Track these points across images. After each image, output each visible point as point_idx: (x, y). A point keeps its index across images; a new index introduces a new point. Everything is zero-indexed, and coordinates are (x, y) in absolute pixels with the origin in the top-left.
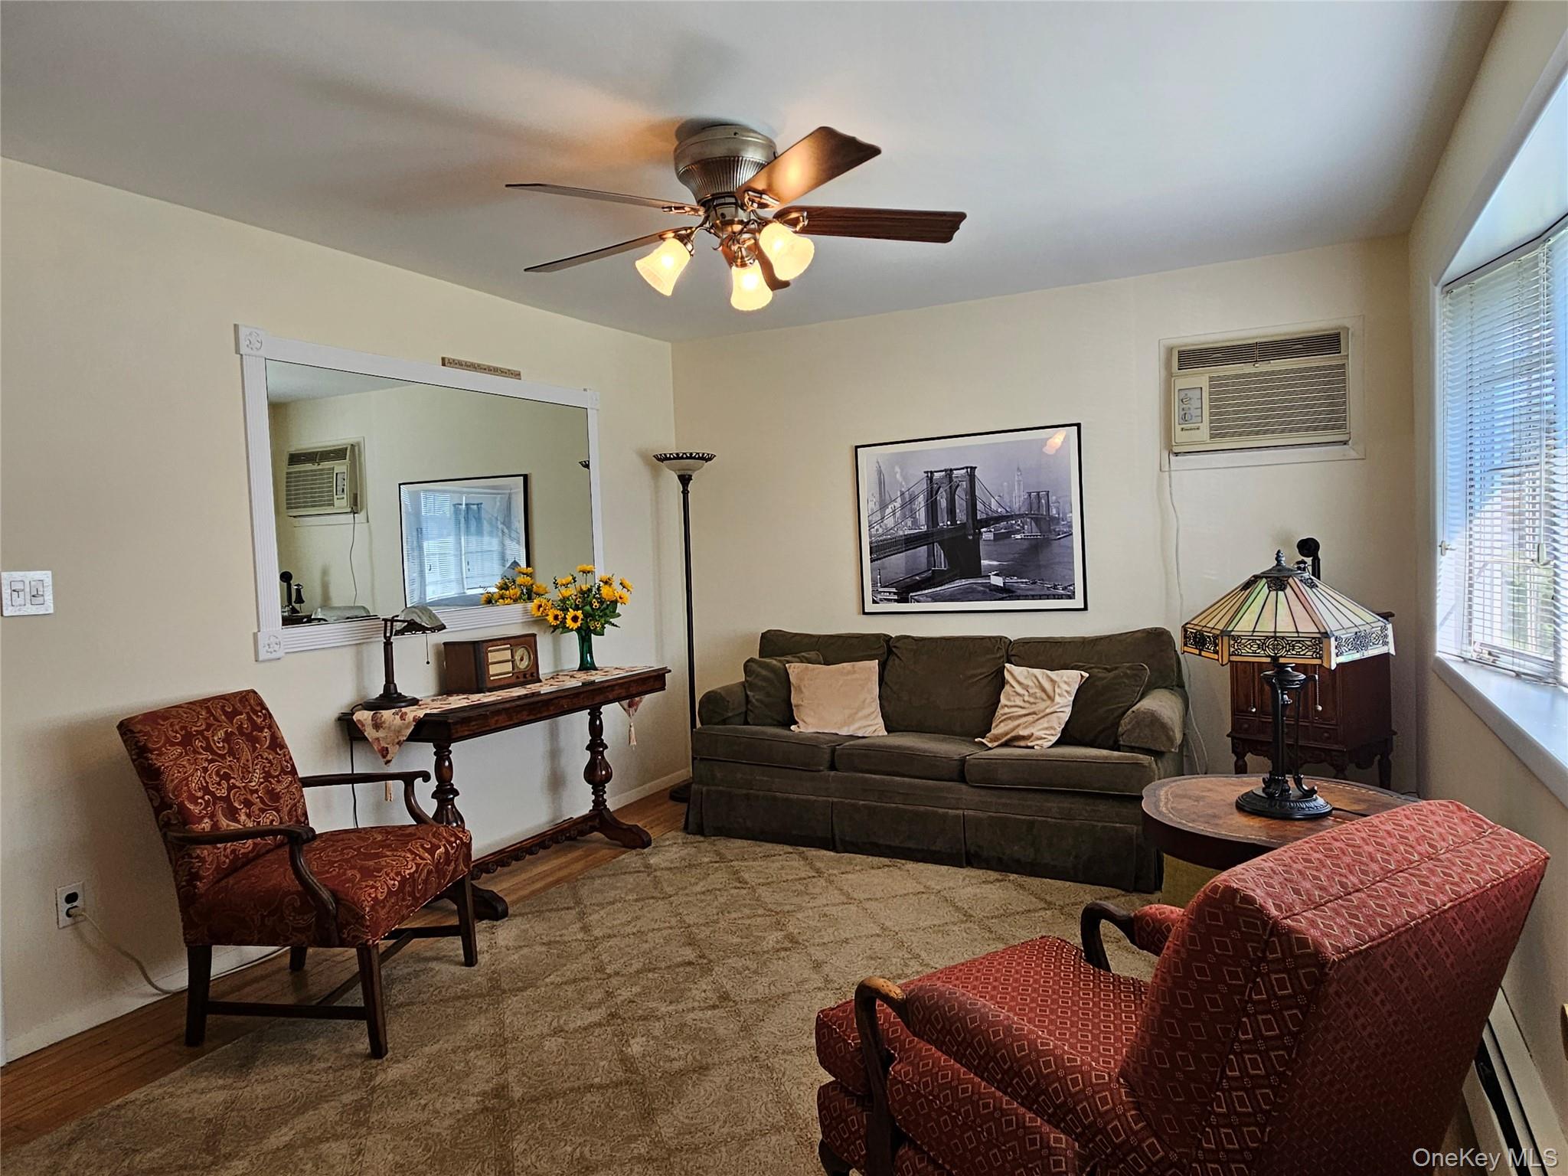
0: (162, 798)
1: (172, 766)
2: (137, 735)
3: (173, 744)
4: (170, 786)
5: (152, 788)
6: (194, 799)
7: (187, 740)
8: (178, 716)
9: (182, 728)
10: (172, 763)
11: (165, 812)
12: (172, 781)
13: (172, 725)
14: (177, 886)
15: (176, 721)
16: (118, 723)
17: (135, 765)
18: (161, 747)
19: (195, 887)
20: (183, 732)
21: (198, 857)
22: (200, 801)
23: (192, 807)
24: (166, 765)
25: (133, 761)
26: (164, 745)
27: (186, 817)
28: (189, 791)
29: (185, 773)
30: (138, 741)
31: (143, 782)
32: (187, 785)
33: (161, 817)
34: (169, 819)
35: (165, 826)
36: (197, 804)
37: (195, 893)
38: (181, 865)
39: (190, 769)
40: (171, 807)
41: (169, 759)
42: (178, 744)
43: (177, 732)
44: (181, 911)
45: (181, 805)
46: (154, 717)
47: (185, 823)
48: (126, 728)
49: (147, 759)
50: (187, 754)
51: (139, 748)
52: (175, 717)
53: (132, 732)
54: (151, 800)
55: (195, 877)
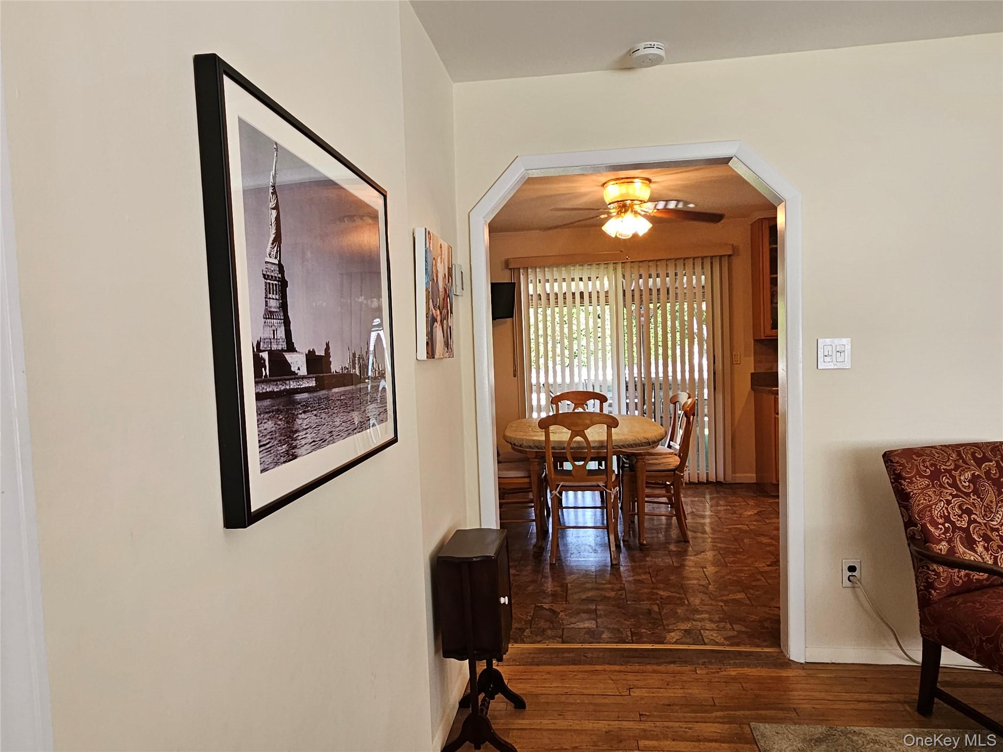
0: (910, 517)
1: (919, 494)
2: (895, 464)
3: (922, 476)
4: (916, 509)
5: (903, 507)
6: (935, 524)
7: (935, 476)
8: (931, 455)
9: (932, 465)
10: (919, 491)
11: (911, 528)
12: (918, 505)
13: (924, 461)
14: (917, 587)
15: (928, 459)
16: (883, 453)
17: (892, 486)
18: (912, 477)
19: (930, 593)
20: (933, 469)
21: (934, 570)
22: (940, 526)
23: (932, 529)
24: (915, 492)
25: (892, 483)
26: (915, 476)
27: (927, 538)
28: (932, 516)
29: (929, 502)
30: (895, 470)
31: (898, 501)
32: (930, 511)
33: (908, 531)
34: (914, 534)
35: (911, 539)
36: (937, 528)
37: (930, 599)
38: (920, 573)
39: (934, 499)
40: (916, 526)
41: (917, 487)
42: (926, 477)
43: (927, 467)
44: (919, 608)
45: (924, 526)
46: (910, 453)
47: (926, 541)
48: (888, 457)
49: (901, 484)
50: (933, 486)
51: (895, 474)
52: (928, 455)
53: (892, 462)
54: (903, 516)
55: (930, 586)
